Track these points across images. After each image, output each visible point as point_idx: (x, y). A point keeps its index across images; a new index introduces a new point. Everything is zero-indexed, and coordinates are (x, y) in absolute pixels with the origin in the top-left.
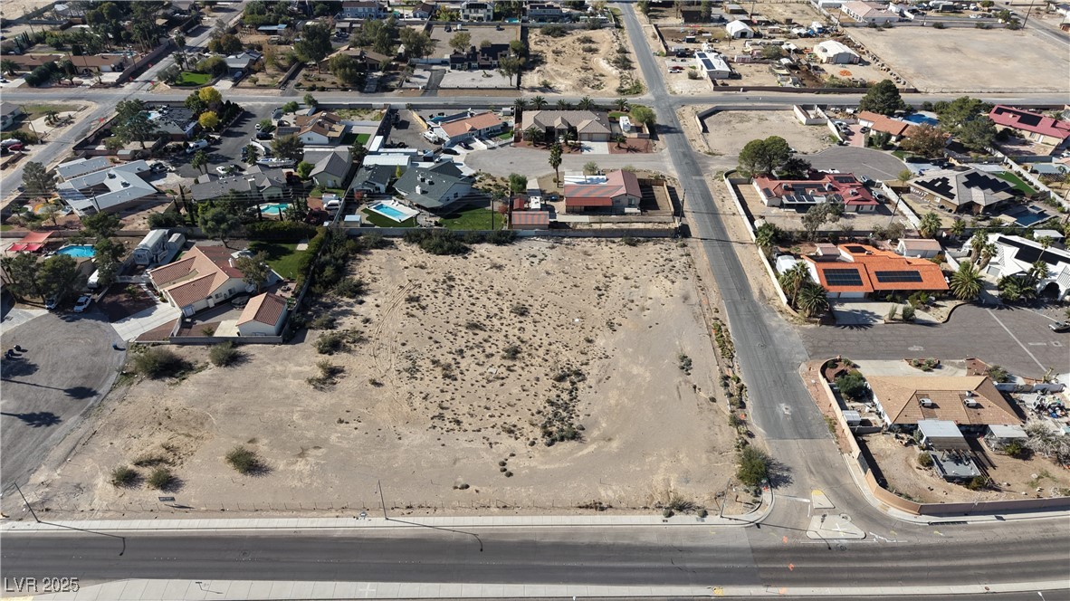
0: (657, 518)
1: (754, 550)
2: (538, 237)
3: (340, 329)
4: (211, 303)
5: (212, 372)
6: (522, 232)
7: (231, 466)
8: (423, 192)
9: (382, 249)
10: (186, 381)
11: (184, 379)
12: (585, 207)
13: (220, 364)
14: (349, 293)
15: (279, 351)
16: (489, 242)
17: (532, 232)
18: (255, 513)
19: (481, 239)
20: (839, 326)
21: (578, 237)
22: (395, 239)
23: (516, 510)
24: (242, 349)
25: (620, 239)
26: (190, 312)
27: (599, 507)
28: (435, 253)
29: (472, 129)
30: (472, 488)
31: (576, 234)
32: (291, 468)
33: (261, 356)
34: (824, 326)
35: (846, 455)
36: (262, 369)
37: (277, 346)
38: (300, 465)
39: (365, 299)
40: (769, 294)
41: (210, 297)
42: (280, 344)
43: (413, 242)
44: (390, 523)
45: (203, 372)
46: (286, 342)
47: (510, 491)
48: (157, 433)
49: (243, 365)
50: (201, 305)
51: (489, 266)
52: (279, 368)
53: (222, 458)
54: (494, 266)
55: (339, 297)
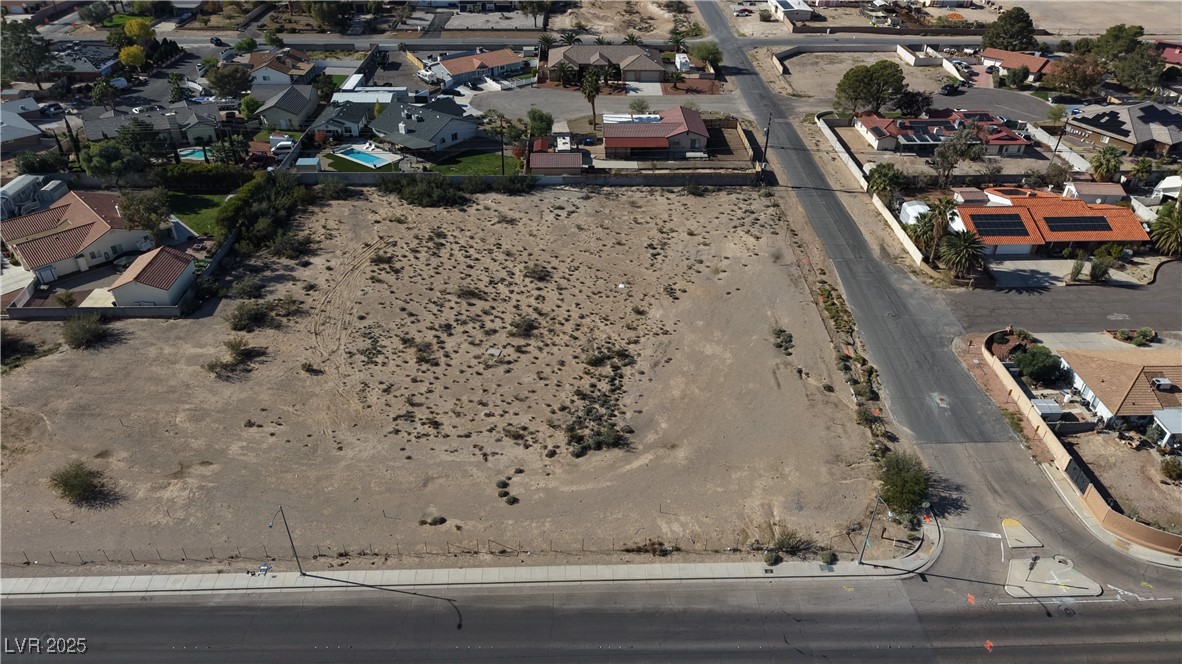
0: (756, 567)
1: (921, 618)
2: (566, 185)
3: (270, 298)
4: (83, 264)
5: (64, 356)
6: (544, 179)
7: (57, 492)
8: (409, 131)
9: (345, 199)
10: (19, 369)
11: (17, 366)
12: (632, 149)
13: (77, 346)
14: (290, 252)
15: (173, 327)
16: (498, 191)
17: (559, 178)
18: (81, 568)
19: (487, 187)
20: (1001, 289)
21: (623, 186)
22: (365, 189)
23: (522, 556)
24: (117, 325)
25: (680, 188)
26: (48, 276)
27: (658, 550)
28: (420, 205)
29: (482, 66)
30: (451, 523)
31: (619, 181)
32: (158, 495)
33: (144, 334)
34: (978, 290)
35: (1045, 466)
36: (143, 351)
37: (172, 321)
38: (174, 491)
39: (312, 260)
40: (894, 251)
41: (81, 256)
42: (176, 318)
43: (391, 192)
44: (309, 581)
45: (50, 357)
46: (185, 315)
47: (512, 526)
49: (113, 347)
50: (66, 266)
51: (496, 220)
52: (167, 350)
53: (44, 481)
54: (504, 220)
55: (275, 259)
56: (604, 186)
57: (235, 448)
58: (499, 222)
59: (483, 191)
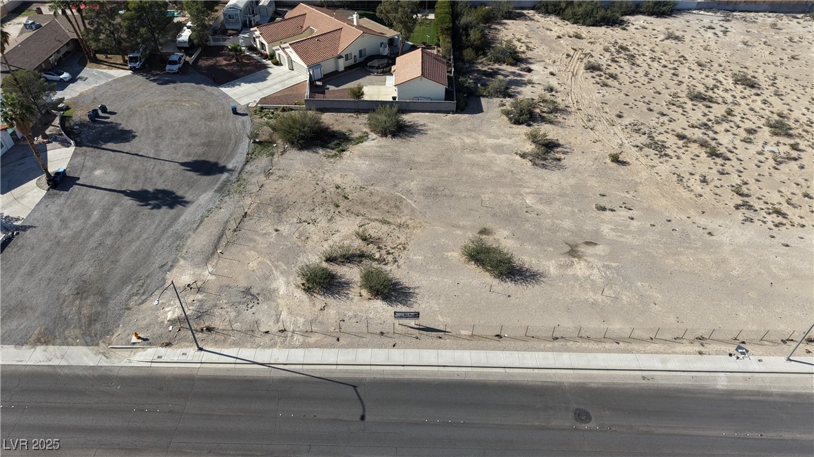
2: (700, 10)
4: (342, 64)
5: (374, 143)
6: (681, 4)
9: (515, 19)
10: (347, 153)
11: (343, 151)
13: (384, 134)
14: (510, 59)
15: (458, 121)
16: (643, 13)
17: (689, 6)
19: (636, 10)
22: (525, 12)
24: (407, 118)
25: (802, 15)
26: (318, 75)
28: (584, 24)
33: (435, 126)
36: (446, 140)
37: (451, 115)
39: (532, 67)
41: (340, 57)
42: (454, 113)
43: (550, 14)
45: (366, 144)
46: (460, 109)
48: (338, 218)
49: (416, 136)
50: (329, 67)
52: (468, 141)
54: (670, 36)
55: (497, 66)
56: (734, 11)
57: (606, 230)
58: (667, 39)
59: (632, 13)
